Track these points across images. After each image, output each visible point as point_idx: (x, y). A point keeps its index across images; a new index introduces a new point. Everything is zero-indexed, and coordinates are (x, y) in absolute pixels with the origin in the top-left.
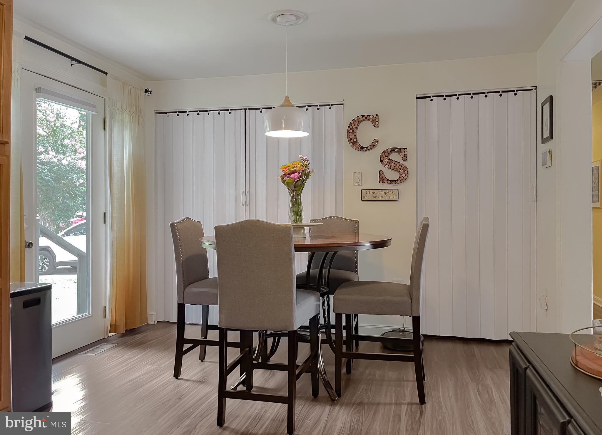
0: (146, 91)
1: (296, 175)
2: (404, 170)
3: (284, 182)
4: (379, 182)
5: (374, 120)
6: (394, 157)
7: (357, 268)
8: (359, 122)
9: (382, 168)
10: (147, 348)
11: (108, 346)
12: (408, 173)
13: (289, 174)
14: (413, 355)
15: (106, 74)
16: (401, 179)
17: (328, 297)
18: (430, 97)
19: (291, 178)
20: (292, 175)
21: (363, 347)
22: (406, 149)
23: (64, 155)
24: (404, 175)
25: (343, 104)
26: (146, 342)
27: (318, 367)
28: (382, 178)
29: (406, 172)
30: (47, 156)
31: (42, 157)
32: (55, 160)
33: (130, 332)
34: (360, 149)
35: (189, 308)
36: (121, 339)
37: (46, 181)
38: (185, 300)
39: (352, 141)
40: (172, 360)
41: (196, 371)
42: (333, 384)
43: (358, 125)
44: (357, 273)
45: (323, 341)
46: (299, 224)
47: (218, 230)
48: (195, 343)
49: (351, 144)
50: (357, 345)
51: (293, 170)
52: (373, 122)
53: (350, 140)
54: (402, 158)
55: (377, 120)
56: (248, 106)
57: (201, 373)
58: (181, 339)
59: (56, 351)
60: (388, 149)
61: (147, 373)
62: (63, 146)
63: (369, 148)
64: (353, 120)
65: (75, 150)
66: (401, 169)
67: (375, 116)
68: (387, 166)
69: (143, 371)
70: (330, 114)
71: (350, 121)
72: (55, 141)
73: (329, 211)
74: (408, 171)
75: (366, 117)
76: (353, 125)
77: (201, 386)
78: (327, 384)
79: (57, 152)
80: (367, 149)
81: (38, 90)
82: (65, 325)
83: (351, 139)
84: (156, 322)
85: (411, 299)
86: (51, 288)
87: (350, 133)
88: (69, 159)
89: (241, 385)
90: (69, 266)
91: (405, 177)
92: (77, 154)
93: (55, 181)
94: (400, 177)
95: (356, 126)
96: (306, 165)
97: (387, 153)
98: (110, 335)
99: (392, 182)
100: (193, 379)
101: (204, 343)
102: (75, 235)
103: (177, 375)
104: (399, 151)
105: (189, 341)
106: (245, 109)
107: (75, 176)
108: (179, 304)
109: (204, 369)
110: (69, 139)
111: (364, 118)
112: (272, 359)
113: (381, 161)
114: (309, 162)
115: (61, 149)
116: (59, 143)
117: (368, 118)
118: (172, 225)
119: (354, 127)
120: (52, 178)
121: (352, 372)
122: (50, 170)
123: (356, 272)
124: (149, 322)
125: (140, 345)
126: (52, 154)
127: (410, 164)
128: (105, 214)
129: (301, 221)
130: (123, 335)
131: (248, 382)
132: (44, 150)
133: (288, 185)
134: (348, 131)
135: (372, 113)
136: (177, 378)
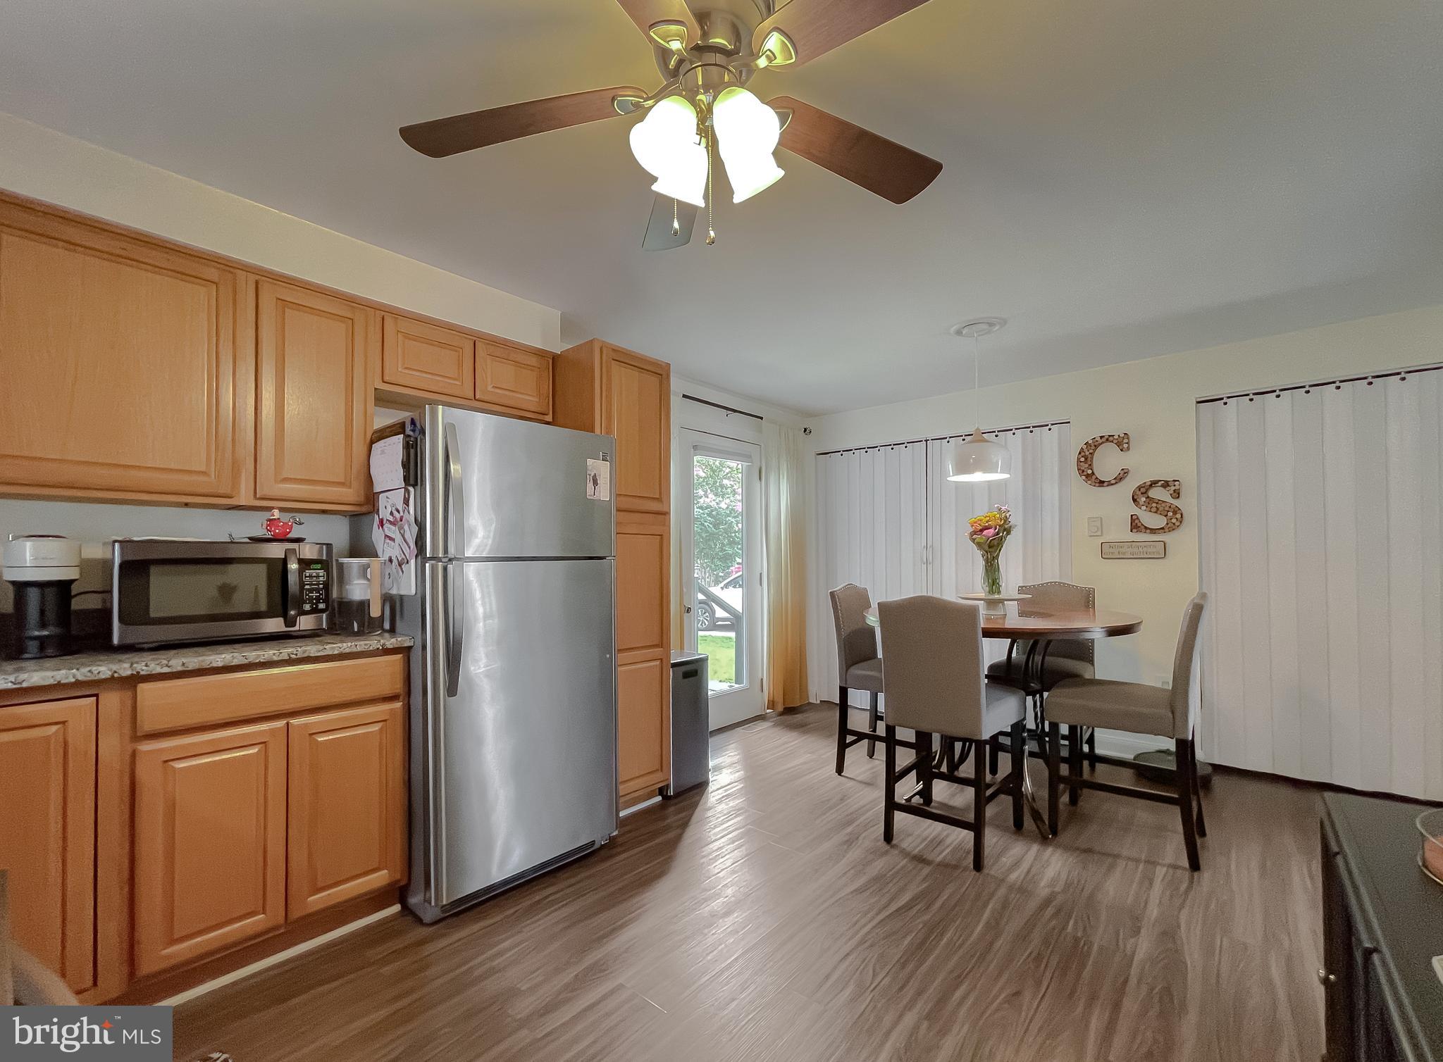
0: (805, 430)
1: (991, 531)
2: (1175, 513)
3: (973, 540)
4: (1131, 531)
5: (1122, 442)
6: (1156, 493)
7: (1093, 657)
8: (1095, 446)
9: (1135, 510)
10: (805, 733)
11: (766, 725)
12: (1182, 517)
13: (982, 531)
14: (1177, 796)
15: (762, 418)
16: (1169, 525)
17: (1041, 696)
18: (1222, 399)
19: (984, 535)
20: (985, 532)
21: (1103, 774)
22: (1178, 481)
23: (723, 497)
24: (1174, 521)
25: (1069, 422)
26: (806, 725)
27: (1023, 789)
28: (1136, 525)
29: (1178, 516)
30: (706, 500)
31: (701, 501)
32: (713, 504)
33: (789, 711)
34: (1097, 485)
35: (851, 692)
36: (779, 717)
37: (705, 527)
38: (848, 683)
39: (1085, 473)
40: (834, 751)
41: (863, 769)
42: (1046, 817)
43: (1095, 450)
44: (1093, 664)
45: (1032, 754)
46: (996, 596)
47: (882, 606)
48: (861, 736)
49: (1084, 477)
50: (1092, 767)
51: (987, 524)
52: (1119, 444)
53: (1081, 472)
54: (1171, 494)
55: (1126, 441)
56: (930, 436)
57: (868, 773)
58: (844, 730)
59: (714, 723)
60: (1145, 483)
61: (805, 763)
62: (722, 486)
63: (1113, 482)
64: (1085, 444)
65: (734, 490)
66: (1168, 511)
67: (1122, 435)
68: (1144, 508)
69: (801, 760)
70: (1050, 438)
71: (1082, 445)
72: (715, 482)
73: (1050, 574)
74: (1182, 515)
75: (1108, 439)
76: (1085, 450)
77: (867, 790)
78: (1036, 816)
79: (716, 495)
80: (1110, 484)
81: (695, 447)
82: (722, 696)
83: (1083, 471)
84: (819, 702)
85: (1173, 713)
86: (707, 660)
87: (1081, 462)
88: (728, 501)
89: (918, 797)
90: (729, 623)
91: (1177, 524)
92: (736, 495)
93: (714, 526)
94: (1167, 524)
95: (1091, 451)
96: (1006, 517)
97: (1144, 489)
98: (768, 711)
99: (1153, 531)
100: (859, 778)
101: (873, 738)
102: (735, 587)
103: (840, 769)
104: (1166, 485)
105: (853, 733)
106: (926, 441)
107: (733, 520)
108: (841, 688)
109: (873, 768)
110: (729, 479)
111: (1104, 440)
112: (962, 768)
113: (1134, 500)
114: (1010, 513)
115: (720, 491)
116: (718, 484)
117: (1111, 439)
118: (832, 594)
119: (1087, 453)
120: (711, 524)
121: (1080, 803)
122: (709, 515)
123: (1091, 661)
124: (811, 701)
125: (800, 727)
126: (711, 496)
127: (1187, 504)
128: (761, 574)
129: (999, 592)
130: (782, 714)
131: (926, 794)
132: (703, 493)
133: (979, 545)
134: (1078, 459)
135: (1117, 432)
136: (840, 774)
